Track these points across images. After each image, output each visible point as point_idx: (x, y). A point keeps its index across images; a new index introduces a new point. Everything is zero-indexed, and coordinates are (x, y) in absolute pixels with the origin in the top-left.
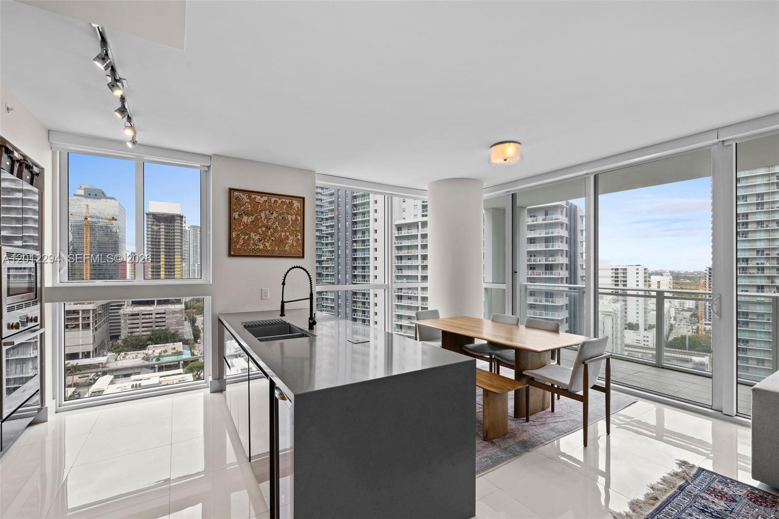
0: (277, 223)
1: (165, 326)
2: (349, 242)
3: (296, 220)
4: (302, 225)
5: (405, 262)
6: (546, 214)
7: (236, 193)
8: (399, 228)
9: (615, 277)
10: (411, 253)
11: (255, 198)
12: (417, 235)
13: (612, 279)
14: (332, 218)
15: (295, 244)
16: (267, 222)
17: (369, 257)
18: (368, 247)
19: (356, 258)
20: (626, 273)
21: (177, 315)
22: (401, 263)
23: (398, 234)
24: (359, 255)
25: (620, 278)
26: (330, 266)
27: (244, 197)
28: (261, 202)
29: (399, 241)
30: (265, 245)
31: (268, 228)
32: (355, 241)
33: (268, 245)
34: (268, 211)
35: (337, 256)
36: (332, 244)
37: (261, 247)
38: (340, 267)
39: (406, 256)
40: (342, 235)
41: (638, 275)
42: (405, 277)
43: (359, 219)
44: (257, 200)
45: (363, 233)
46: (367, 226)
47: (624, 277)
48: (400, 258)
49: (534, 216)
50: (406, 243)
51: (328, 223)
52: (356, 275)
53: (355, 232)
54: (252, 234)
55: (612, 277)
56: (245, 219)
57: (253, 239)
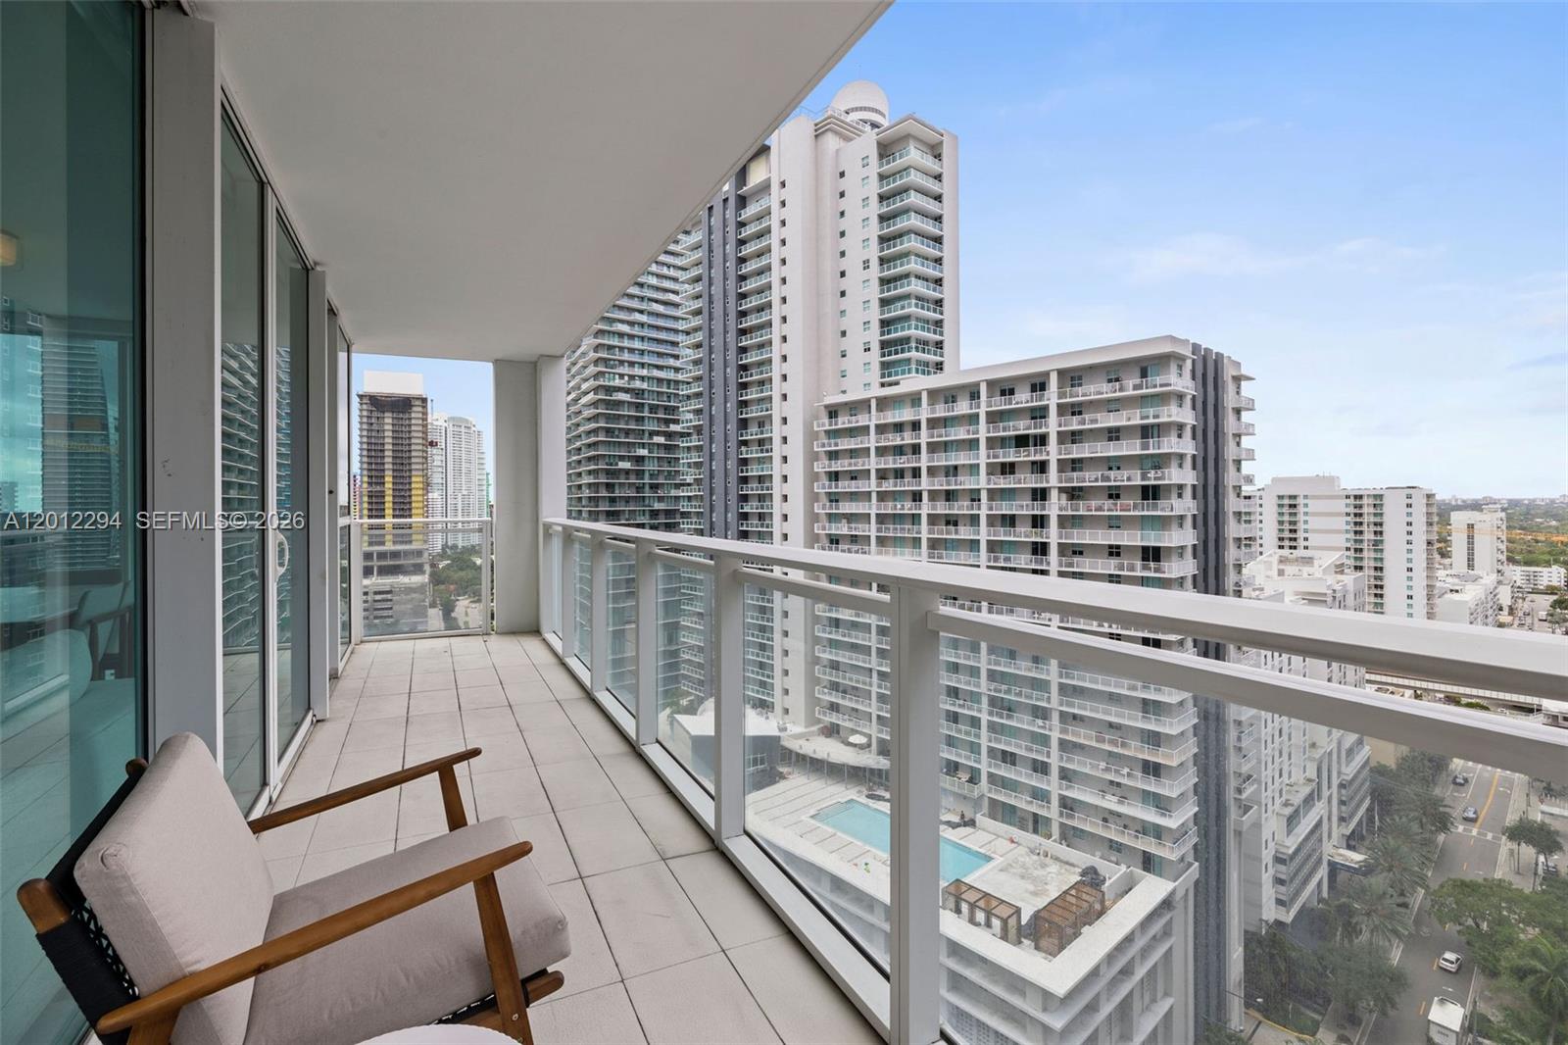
1: (391, 617)
2: (732, 444)
5: (845, 486)
6: (1144, 374)
8: (833, 412)
9: (1356, 515)
10: (855, 465)
12: (868, 427)
13: (1349, 519)
14: (698, 395)
17: (771, 475)
18: (770, 454)
19: (747, 477)
20: (1382, 505)
21: (414, 595)
22: (837, 487)
23: (830, 425)
24: (754, 471)
25: (1366, 516)
26: (697, 496)
29: (832, 441)
32: (745, 443)
35: (708, 474)
36: (699, 448)
38: (714, 498)
39: (847, 471)
40: (718, 429)
41: (1410, 510)
42: (845, 516)
43: (752, 395)
45: (761, 425)
46: (767, 410)
47: (1375, 515)
48: (835, 476)
49: (1117, 380)
50: (846, 444)
51: (691, 405)
52: (747, 513)
53: (744, 424)
55: (1348, 514)
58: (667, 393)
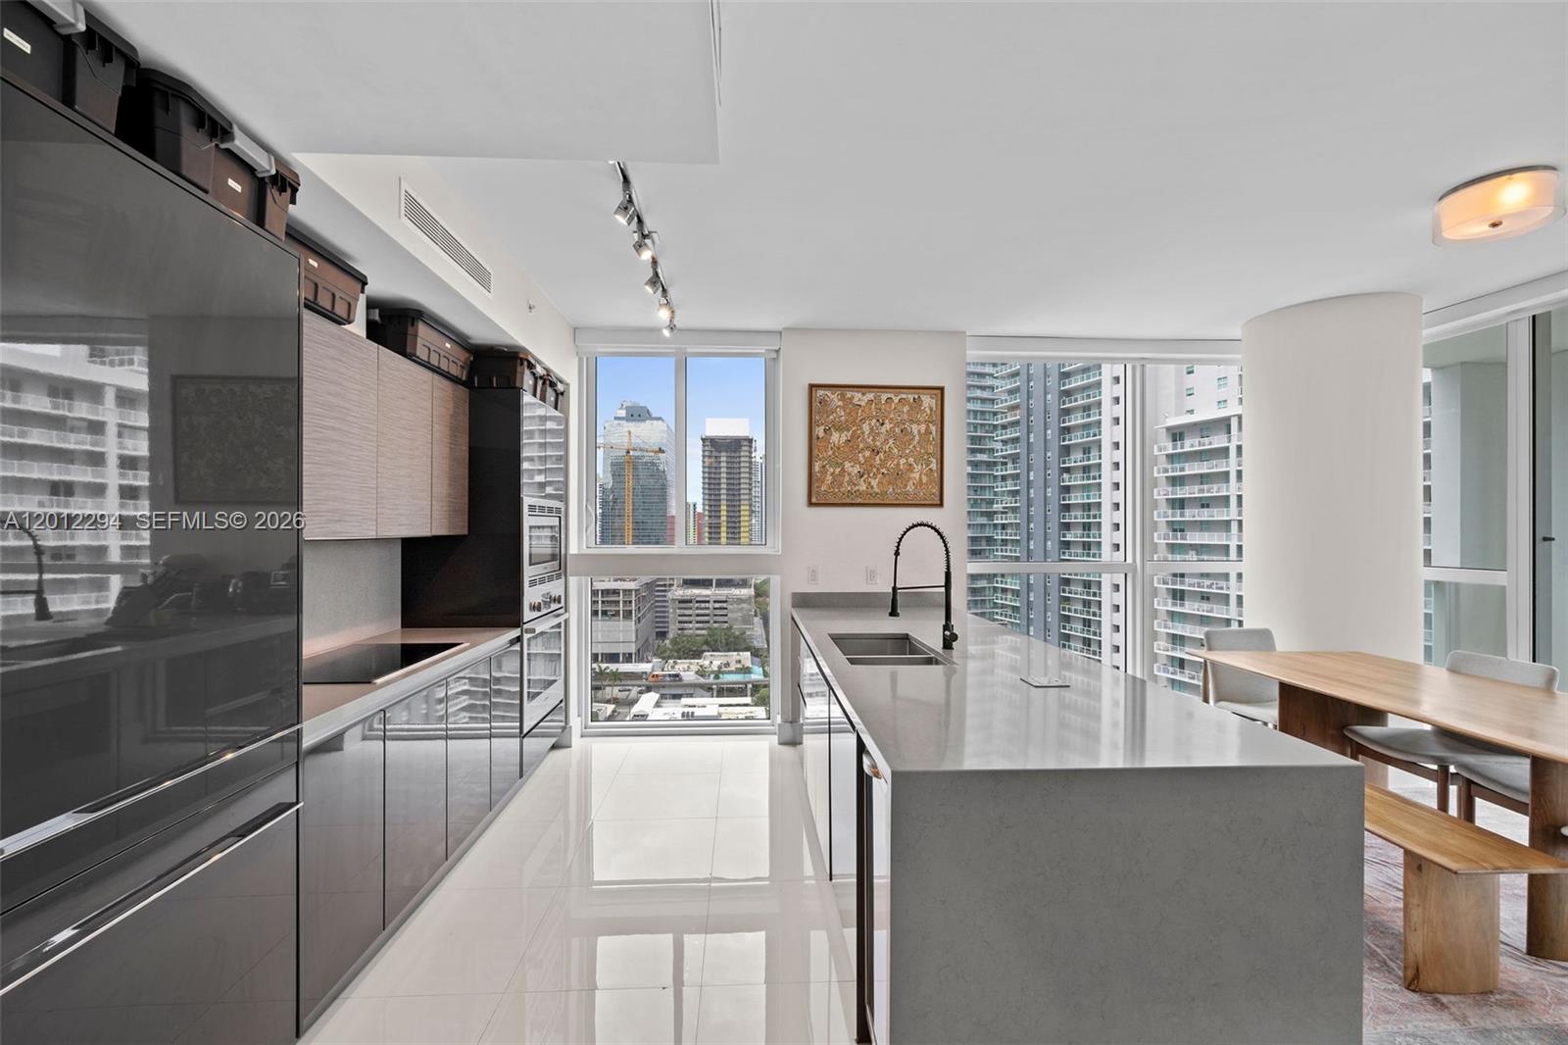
0: (891, 441)
1: (726, 622)
2: (1053, 472)
3: (928, 432)
4: (939, 441)
5: (1191, 514)
7: (820, 392)
8: (1177, 434)
10: (1208, 492)
11: (853, 397)
12: (1226, 450)
14: (1015, 423)
15: (925, 479)
16: (874, 440)
18: (1098, 481)
19: (1069, 504)
21: (744, 605)
22: (1182, 515)
23: (1175, 448)
24: (1076, 499)
26: (1011, 524)
27: (834, 397)
28: (863, 404)
29: (1178, 466)
30: (870, 483)
31: (875, 452)
32: (1068, 470)
33: (874, 483)
34: (874, 421)
35: (1026, 502)
36: (1016, 477)
37: (863, 487)
38: (1032, 525)
39: (1195, 498)
40: (1037, 458)
42: (1193, 547)
43: (1076, 420)
44: (855, 401)
45: (1086, 450)
46: (1095, 435)
48: (1180, 504)
50: (1193, 469)
51: (1006, 434)
52: (1069, 542)
53: (1066, 450)
54: (847, 465)
56: (835, 437)
57: (849, 474)
58: (974, 424)
